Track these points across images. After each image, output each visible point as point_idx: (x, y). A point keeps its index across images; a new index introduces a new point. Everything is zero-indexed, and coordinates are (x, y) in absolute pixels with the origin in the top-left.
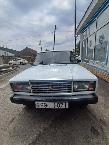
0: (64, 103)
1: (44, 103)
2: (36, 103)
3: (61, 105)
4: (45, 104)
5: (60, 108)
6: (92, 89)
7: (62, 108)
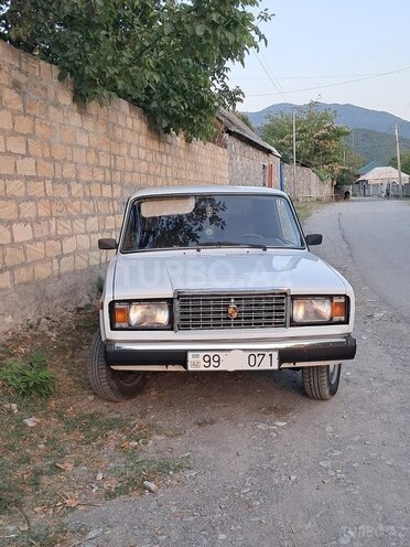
0: (267, 354)
1: (211, 354)
2: (190, 355)
3: (259, 359)
4: (216, 359)
5: (256, 368)
6: (343, 318)
7: (261, 368)
